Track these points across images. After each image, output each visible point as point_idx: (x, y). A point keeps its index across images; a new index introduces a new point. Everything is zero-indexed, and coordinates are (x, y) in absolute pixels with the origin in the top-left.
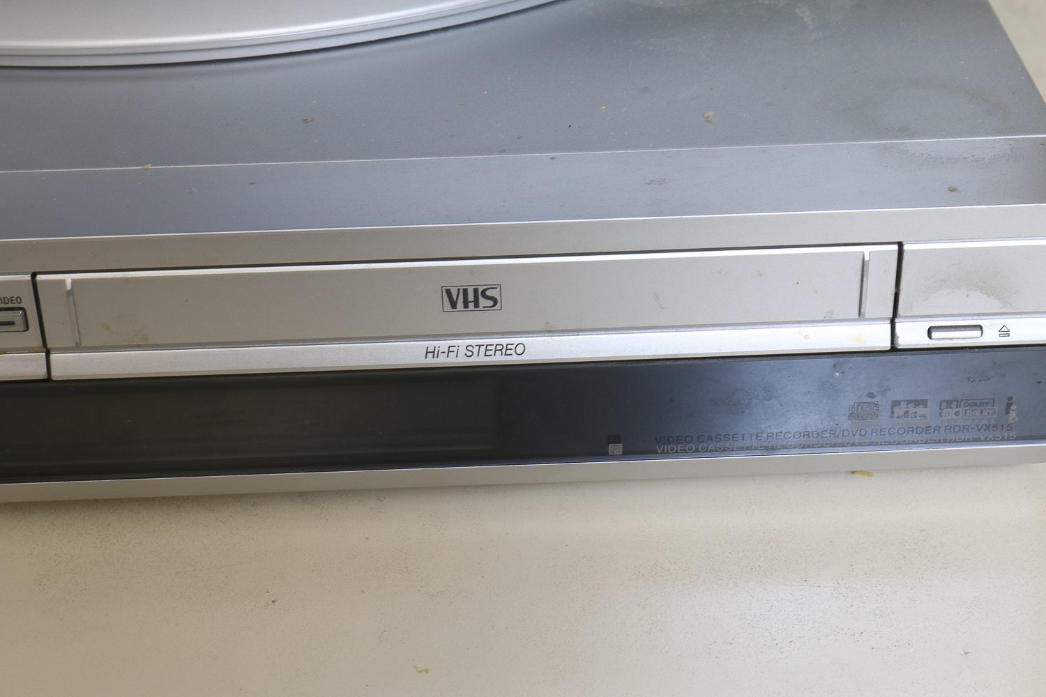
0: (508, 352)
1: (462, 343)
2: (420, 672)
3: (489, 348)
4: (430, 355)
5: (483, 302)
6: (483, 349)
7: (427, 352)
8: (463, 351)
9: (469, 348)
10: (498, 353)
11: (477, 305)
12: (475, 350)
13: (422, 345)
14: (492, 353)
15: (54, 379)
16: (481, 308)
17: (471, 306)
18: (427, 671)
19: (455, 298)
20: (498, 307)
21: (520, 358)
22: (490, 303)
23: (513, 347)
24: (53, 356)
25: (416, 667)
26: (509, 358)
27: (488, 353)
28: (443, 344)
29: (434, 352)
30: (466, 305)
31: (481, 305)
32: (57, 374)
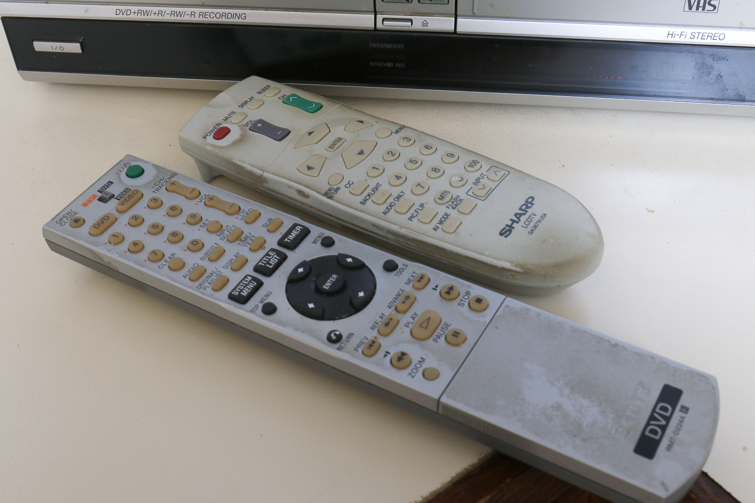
0: (715, 38)
1: (689, 31)
2: (649, 211)
3: (704, 34)
4: (670, 36)
5: (708, 7)
6: (701, 35)
7: (669, 34)
8: (689, 35)
9: (693, 34)
10: (709, 38)
11: (704, 9)
12: (696, 35)
13: (666, 30)
14: (705, 38)
15: (458, 33)
16: (706, 11)
17: (700, 9)
18: (653, 211)
19: (692, 4)
20: (716, 11)
21: (721, 42)
22: (712, 8)
23: (718, 35)
24: (459, 20)
25: (647, 209)
26: (714, 41)
27: (703, 37)
28: (678, 31)
29: (672, 35)
30: (697, 9)
31: (706, 9)
32: (460, 29)
